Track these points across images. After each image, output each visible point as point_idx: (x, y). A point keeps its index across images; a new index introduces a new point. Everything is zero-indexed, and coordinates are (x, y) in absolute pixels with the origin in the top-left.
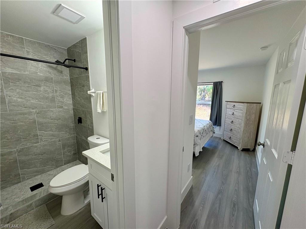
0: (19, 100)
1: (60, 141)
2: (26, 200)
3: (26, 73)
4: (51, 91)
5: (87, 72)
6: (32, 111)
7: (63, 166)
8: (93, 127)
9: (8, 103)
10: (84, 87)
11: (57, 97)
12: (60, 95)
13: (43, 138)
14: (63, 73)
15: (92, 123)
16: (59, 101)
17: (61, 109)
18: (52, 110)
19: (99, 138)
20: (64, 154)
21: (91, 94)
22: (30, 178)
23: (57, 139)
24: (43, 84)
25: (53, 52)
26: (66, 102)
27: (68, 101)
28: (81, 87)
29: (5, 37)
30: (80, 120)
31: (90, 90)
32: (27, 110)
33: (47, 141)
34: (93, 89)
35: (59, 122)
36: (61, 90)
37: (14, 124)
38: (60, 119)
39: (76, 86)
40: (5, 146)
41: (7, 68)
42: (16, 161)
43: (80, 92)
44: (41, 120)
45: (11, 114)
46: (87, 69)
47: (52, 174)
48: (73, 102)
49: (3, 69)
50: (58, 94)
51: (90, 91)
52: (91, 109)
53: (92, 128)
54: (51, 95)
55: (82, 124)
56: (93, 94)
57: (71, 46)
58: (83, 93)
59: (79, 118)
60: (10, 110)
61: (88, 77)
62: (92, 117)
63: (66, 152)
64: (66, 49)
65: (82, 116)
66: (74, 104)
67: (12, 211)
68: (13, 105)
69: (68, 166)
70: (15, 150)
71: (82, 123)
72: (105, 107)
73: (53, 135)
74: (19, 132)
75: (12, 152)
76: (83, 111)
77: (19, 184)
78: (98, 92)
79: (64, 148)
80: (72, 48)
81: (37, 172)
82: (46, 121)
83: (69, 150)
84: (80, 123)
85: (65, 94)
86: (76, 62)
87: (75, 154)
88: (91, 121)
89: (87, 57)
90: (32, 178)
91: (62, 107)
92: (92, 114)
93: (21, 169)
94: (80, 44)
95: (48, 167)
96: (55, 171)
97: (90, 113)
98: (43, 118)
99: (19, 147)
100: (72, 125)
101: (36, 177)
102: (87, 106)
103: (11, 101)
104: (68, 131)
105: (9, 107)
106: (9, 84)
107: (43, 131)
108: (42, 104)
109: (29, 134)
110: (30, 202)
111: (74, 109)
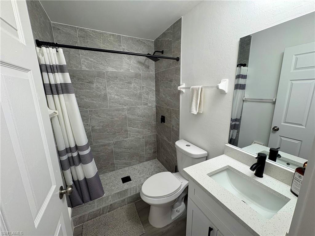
0: (116, 97)
1: (143, 138)
2: (120, 194)
3: (122, 70)
4: (139, 88)
5: (178, 63)
6: (124, 107)
7: (144, 163)
8: (179, 129)
9: (109, 100)
10: (172, 82)
11: (143, 94)
12: (146, 92)
13: (131, 133)
14: (150, 68)
15: (178, 125)
16: (145, 98)
17: (146, 106)
18: (138, 107)
19: (190, 146)
20: (146, 151)
21: (181, 90)
22: (121, 169)
23: (141, 136)
24: (133, 81)
25: (143, 46)
26: (150, 99)
27: (152, 98)
28: (167, 83)
29: (108, 37)
30: (163, 119)
31: (179, 86)
32: (121, 107)
33: (134, 137)
34: (184, 84)
35: (144, 119)
36: (147, 87)
37: (112, 119)
38: (144, 116)
39: (162, 81)
40: (106, 138)
41: (109, 67)
42: (112, 152)
43: (166, 88)
44: (130, 116)
45: (111, 110)
46: (178, 59)
47: (137, 169)
48: (157, 99)
49: (106, 68)
50: (144, 90)
51: (181, 87)
52: (179, 108)
53: (177, 130)
54: (139, 92)
55: (165, 124)
56: (184, 90)
57: (160, 36)
58: (169, 89)
59: (162, 116)
60: (110, 107)
61: (178, 70)
62: (179, 117)
63: (147, 150)
64: (154, 41)
65: (166, 115)
66: (157, 101)
67: (112, 202)
68: (112, 102)
69: (148, 163)
70: (112, 142)
71: (165, 122)
72: (202, 107)
73: (138, 132)
74: (115, 126)
75: (110, 143)
76: (168, 110)
77: (114, 172)
78: (195, 87)
79: (146, 145)
80: (160, 39)
81: (126, 164)
82: (134, 118)
83: (150, 148)
84: (163, 122)
85: (150, 91)
86: (164, 54)
87: (154, 152)
88: (176, 122)
89: (180, 44)
90: (122, 168)
91: (146, 104)
92: (179, 114)
93: (115, 160)
94: (171, 31)
95: (133, 161)
96: (138, 166)
97: (177, 113)
98: (132, 115)
99: (115, 140)
100: (154, 123)
101: (125, 169)
102: (173, 105)
103: (111, 98)
104: (150, 129)
105: (109, 103)
106: (110, 82)
107: (132, 128)
108: (131, 101)
109: (122, 129)
110: (124, 198)
111: (156, 106)
